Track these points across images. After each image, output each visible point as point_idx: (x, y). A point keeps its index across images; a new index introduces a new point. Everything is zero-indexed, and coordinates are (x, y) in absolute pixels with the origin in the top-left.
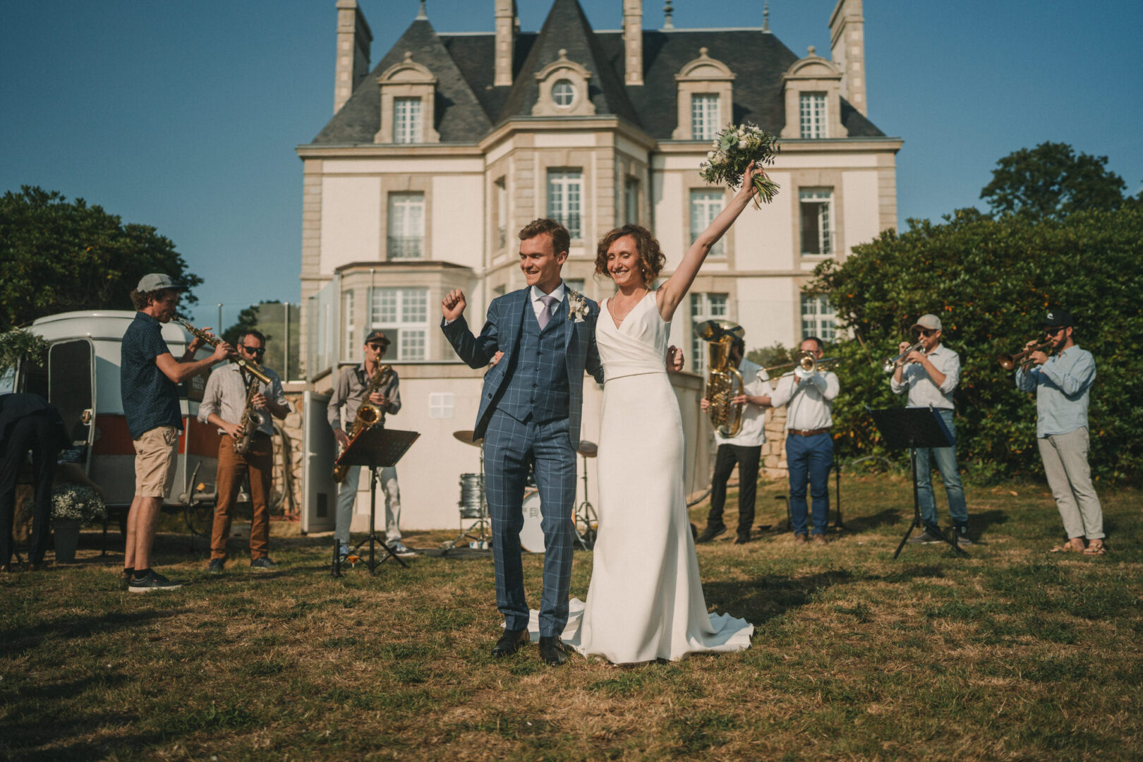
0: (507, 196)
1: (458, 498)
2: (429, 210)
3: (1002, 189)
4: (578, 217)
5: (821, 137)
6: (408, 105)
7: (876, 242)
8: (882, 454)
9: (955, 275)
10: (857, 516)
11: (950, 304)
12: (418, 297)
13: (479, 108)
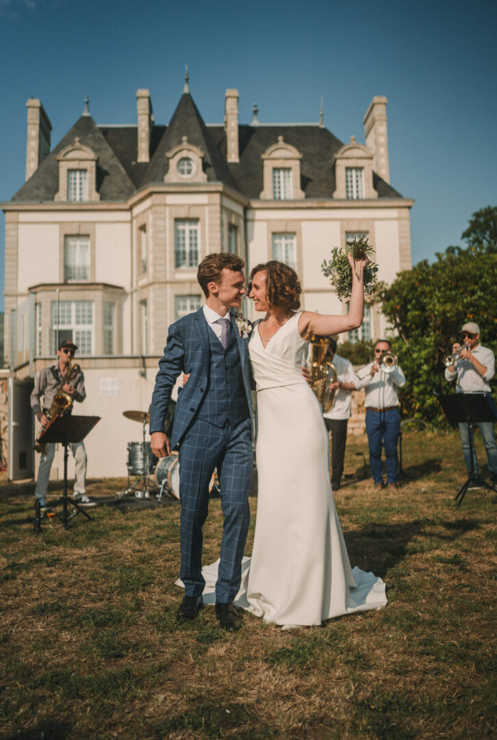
0: (147, 239)
1: (126, 460)
2: (93, 247)
3: (475, 233)
4: (196, 252)
5: (360, 197)
6: (78, 174)
7: (414, 269)
8: (421, 418)
9: (473, 293)
10: (410, 465)
11: (472, 313)
12: (86, 307)
13: (127, 177)
